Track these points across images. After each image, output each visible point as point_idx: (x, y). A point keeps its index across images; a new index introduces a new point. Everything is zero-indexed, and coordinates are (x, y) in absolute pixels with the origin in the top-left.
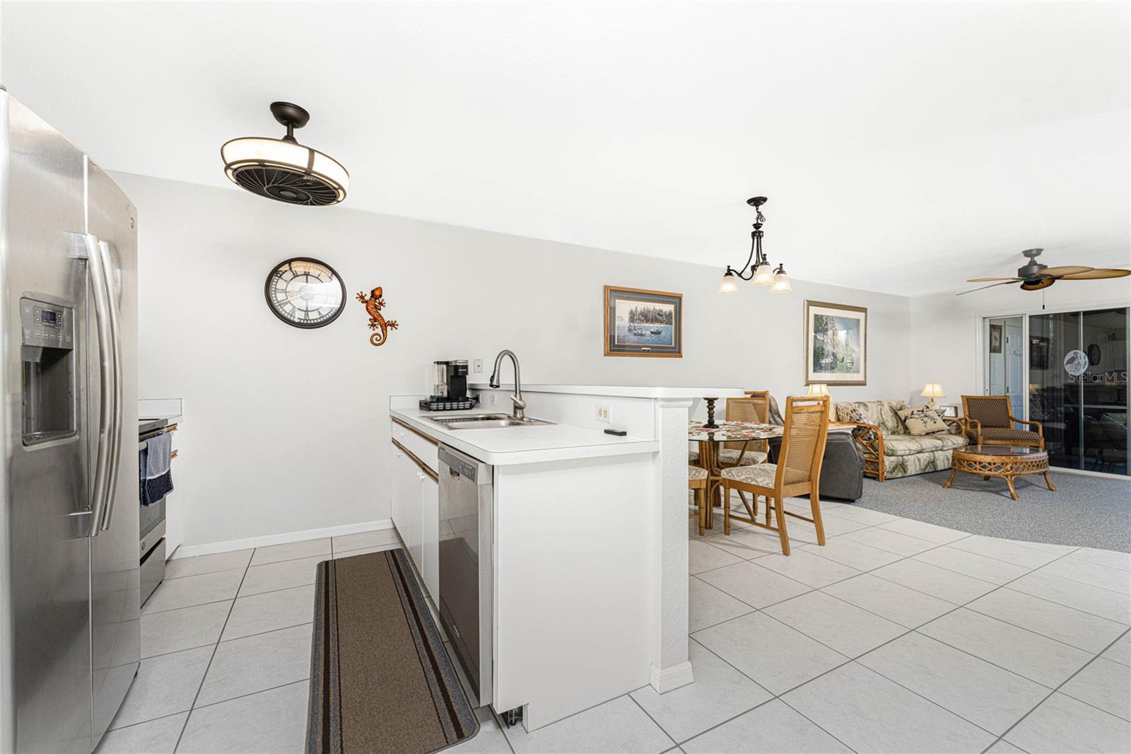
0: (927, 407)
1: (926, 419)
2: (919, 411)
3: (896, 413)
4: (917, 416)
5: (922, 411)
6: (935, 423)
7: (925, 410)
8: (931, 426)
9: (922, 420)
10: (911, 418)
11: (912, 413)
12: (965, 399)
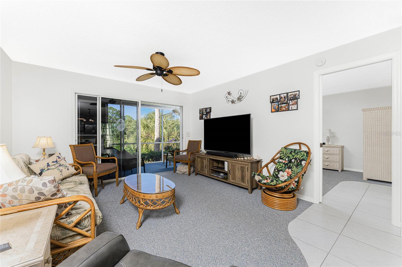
0: (59, 158)
1: (61, 168)
2: (53, 162)
3: (29, 168)
4: (52, 167)
5: (56, 161)
6: (68, 169)
7: (58, 160)
8: (66, 173)
9: (58, 169)
10: (48, 169)
11: (48, 165)
12: (73, 148)
